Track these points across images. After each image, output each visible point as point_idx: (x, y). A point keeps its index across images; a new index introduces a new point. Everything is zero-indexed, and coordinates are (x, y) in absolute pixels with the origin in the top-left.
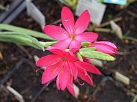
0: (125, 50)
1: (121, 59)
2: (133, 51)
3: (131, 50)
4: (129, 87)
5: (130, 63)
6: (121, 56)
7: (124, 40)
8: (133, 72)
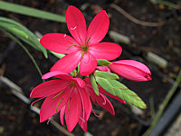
0: (159, 20)
1: (154, 32)
2: (171, 20)
3: (167, 18)
4: (166, 71)
5: (167, 37)
6: (154, 28)
7: (158, 5)
8: (171, 50)
